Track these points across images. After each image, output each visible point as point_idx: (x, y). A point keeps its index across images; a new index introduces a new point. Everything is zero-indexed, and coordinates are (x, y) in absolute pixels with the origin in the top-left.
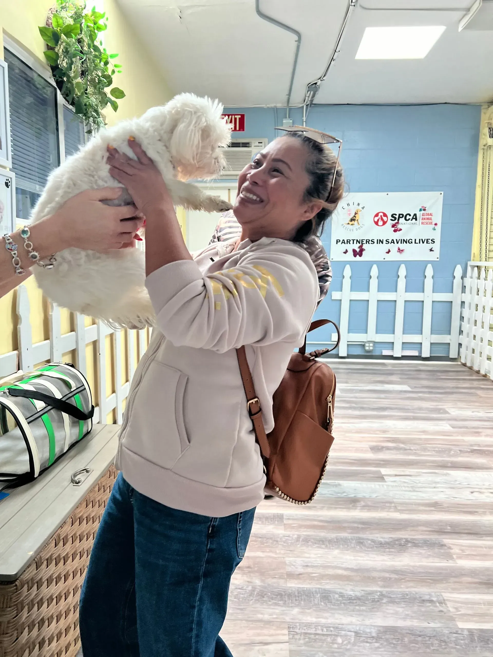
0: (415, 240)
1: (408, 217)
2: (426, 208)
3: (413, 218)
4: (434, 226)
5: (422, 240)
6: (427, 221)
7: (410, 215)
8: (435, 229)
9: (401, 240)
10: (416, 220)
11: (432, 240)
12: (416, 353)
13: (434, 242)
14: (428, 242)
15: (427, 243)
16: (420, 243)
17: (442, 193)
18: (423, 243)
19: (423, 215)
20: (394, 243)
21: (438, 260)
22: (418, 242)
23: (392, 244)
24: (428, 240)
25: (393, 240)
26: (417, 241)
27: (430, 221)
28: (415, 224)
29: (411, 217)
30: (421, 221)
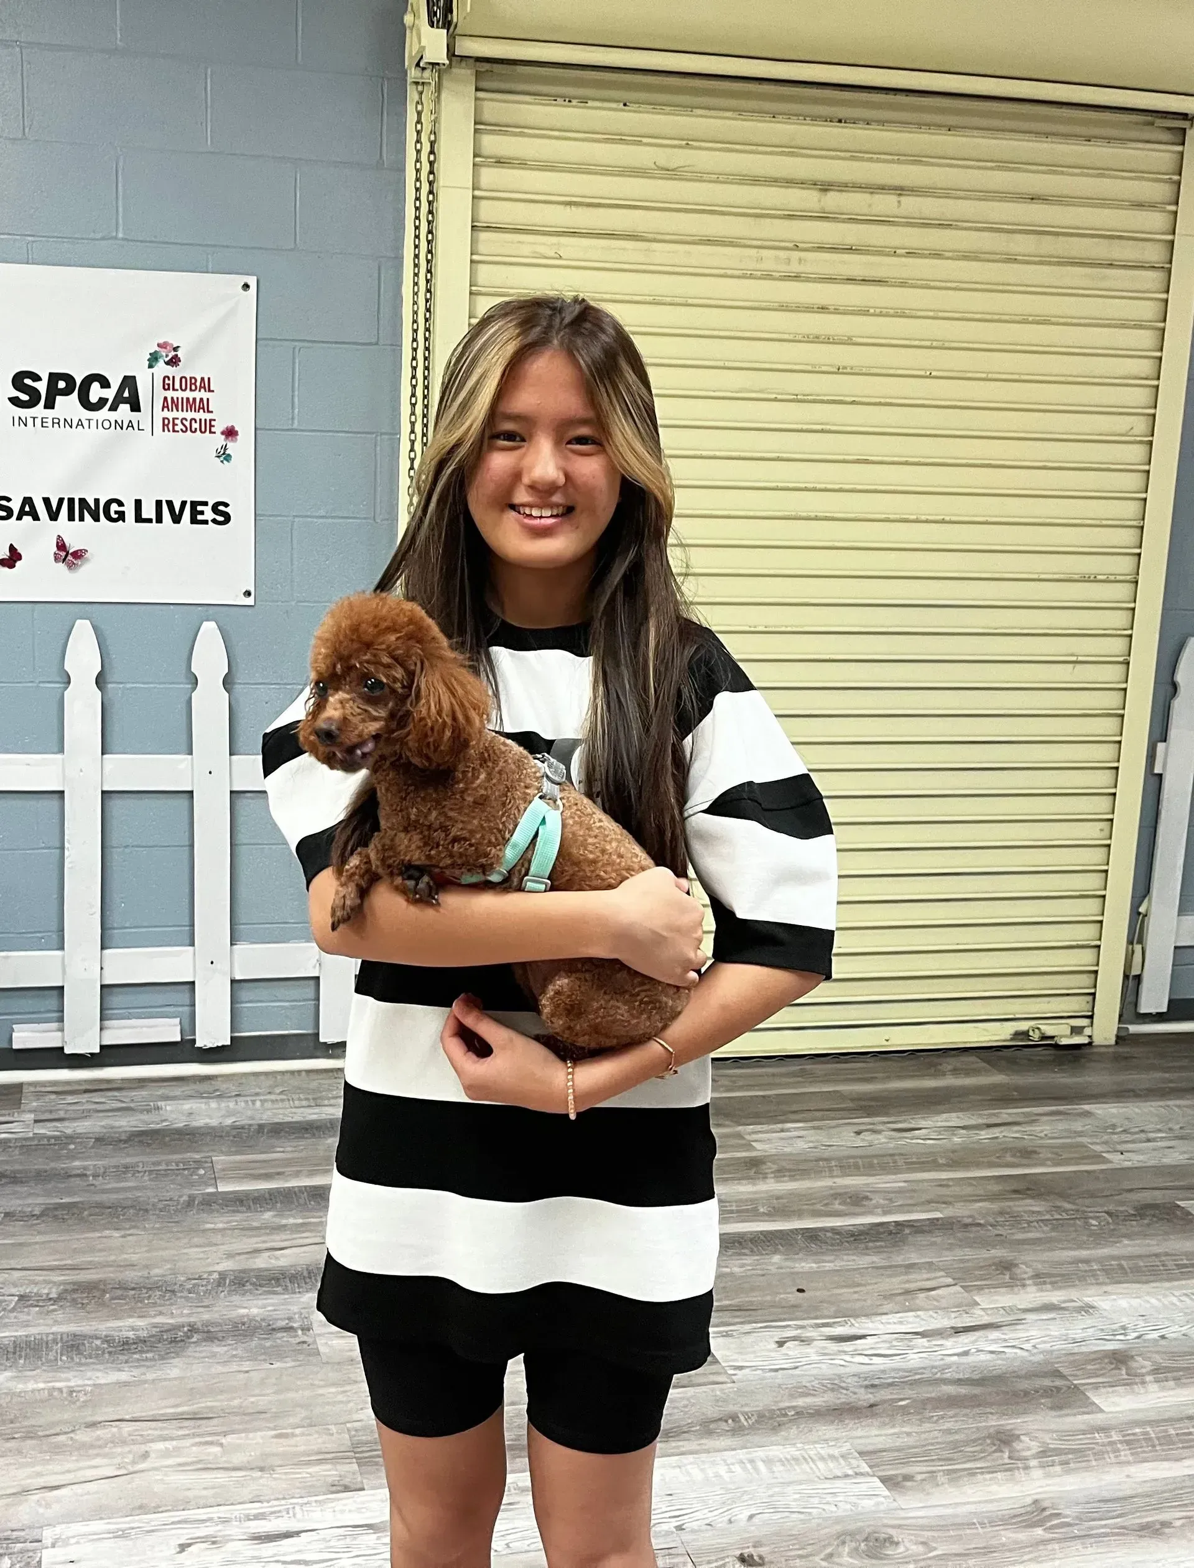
0: (138, 503)
1: (96, 392)
2: (180, 353)
3: (118, 400)
4: (220, 440)
5: (170, 504)
6: (190, 415)
7: (105, 383)
8: (228, 458)
9: (71, 501)
10: (136, 408)
11: (215, 509)
12: (168, 1031)
13: (227, 518)
14: (200, 517)
15: (194, 521)
16: (159, 520)
17: (252, 281)
18: (176, 519)
19: (166, 388)
20: (36, 518)
21: (250, 601)
22: (153, 516)
23: (27, 519)
24: (199, 508)
25: (28, 501)
26: (149, 511)
27: (202, 415)
28: (130, 425)
29: (110, 394)
30: (159, 415)
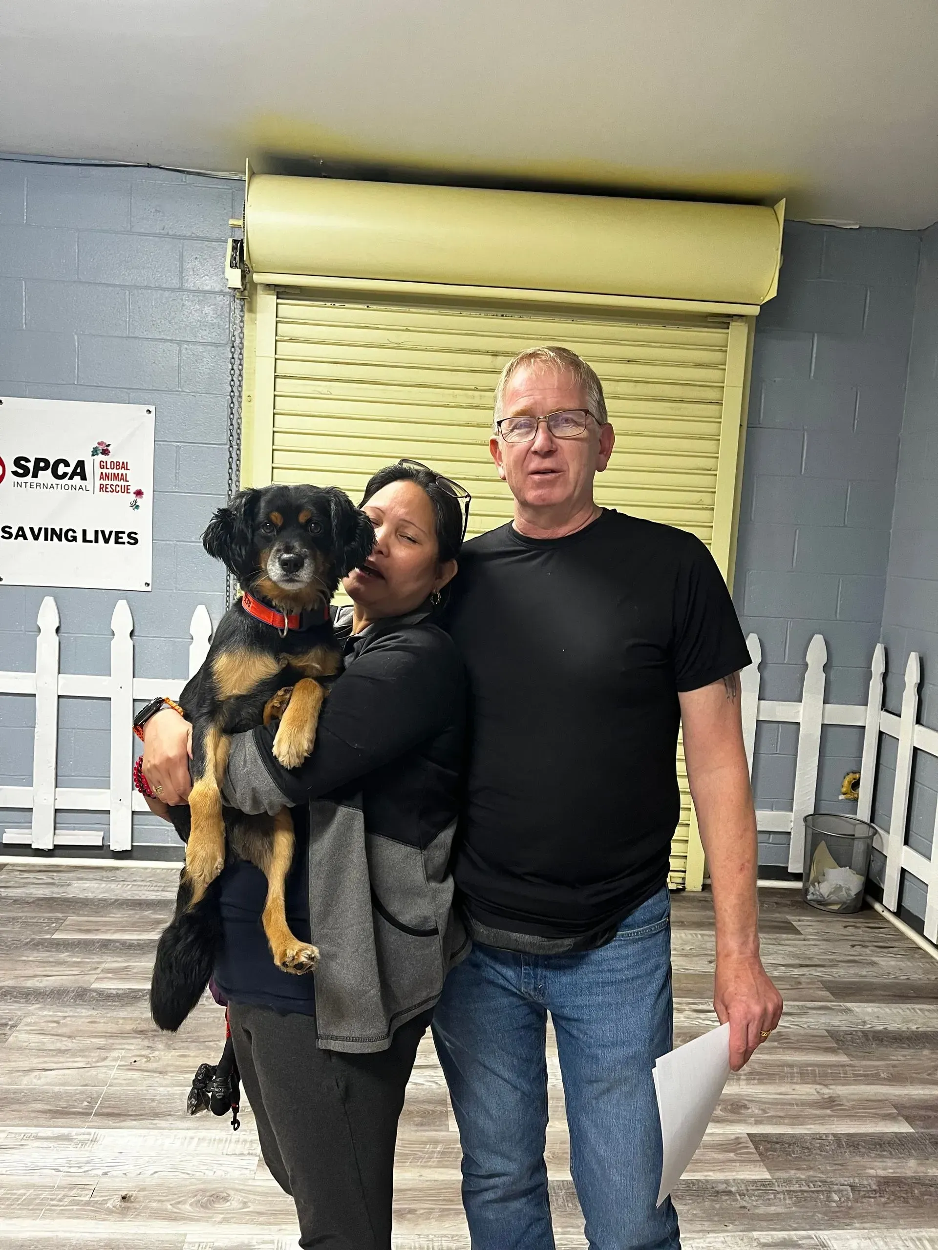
0: (84, 532)
1: (61, 469)
2: (110, 448)
3: (74, 473)
4: (132, 497)
5: (103, 532)
6: (115, 483)
7: (67, 464)
8: (137, 507)
9: (46, 530)
10: (84, 478)
11: (129, 536)
12: (93, 839)
13: (136, 541)
14: (120, 540)
15: (117, 542)
16: (97, 541)
17: (152, 408)
18: (107, 541)
19: (102, 467)
20: (25, 538)
21: (149, 589)
22: (93, 539)
23: (20, 539)
24: (120, 535)
25: (21, 529)
26: (90, 536)
27: (122, 483)
28: (81, 488)
29: (69, 470)
30: (98, 482)
